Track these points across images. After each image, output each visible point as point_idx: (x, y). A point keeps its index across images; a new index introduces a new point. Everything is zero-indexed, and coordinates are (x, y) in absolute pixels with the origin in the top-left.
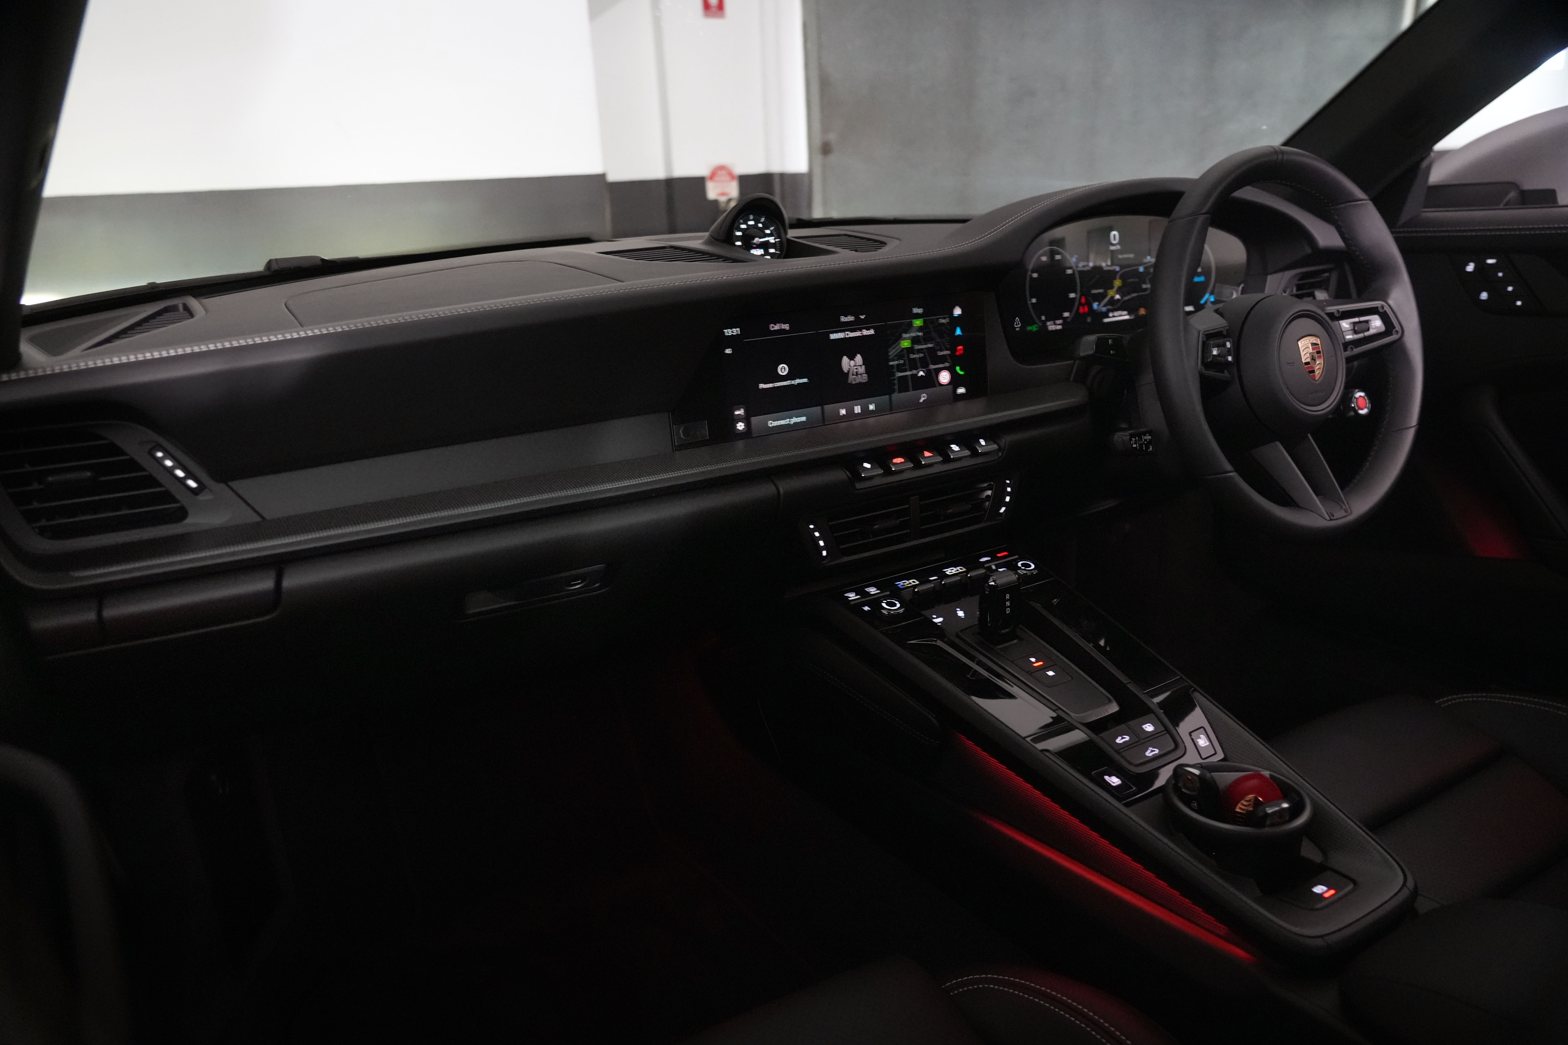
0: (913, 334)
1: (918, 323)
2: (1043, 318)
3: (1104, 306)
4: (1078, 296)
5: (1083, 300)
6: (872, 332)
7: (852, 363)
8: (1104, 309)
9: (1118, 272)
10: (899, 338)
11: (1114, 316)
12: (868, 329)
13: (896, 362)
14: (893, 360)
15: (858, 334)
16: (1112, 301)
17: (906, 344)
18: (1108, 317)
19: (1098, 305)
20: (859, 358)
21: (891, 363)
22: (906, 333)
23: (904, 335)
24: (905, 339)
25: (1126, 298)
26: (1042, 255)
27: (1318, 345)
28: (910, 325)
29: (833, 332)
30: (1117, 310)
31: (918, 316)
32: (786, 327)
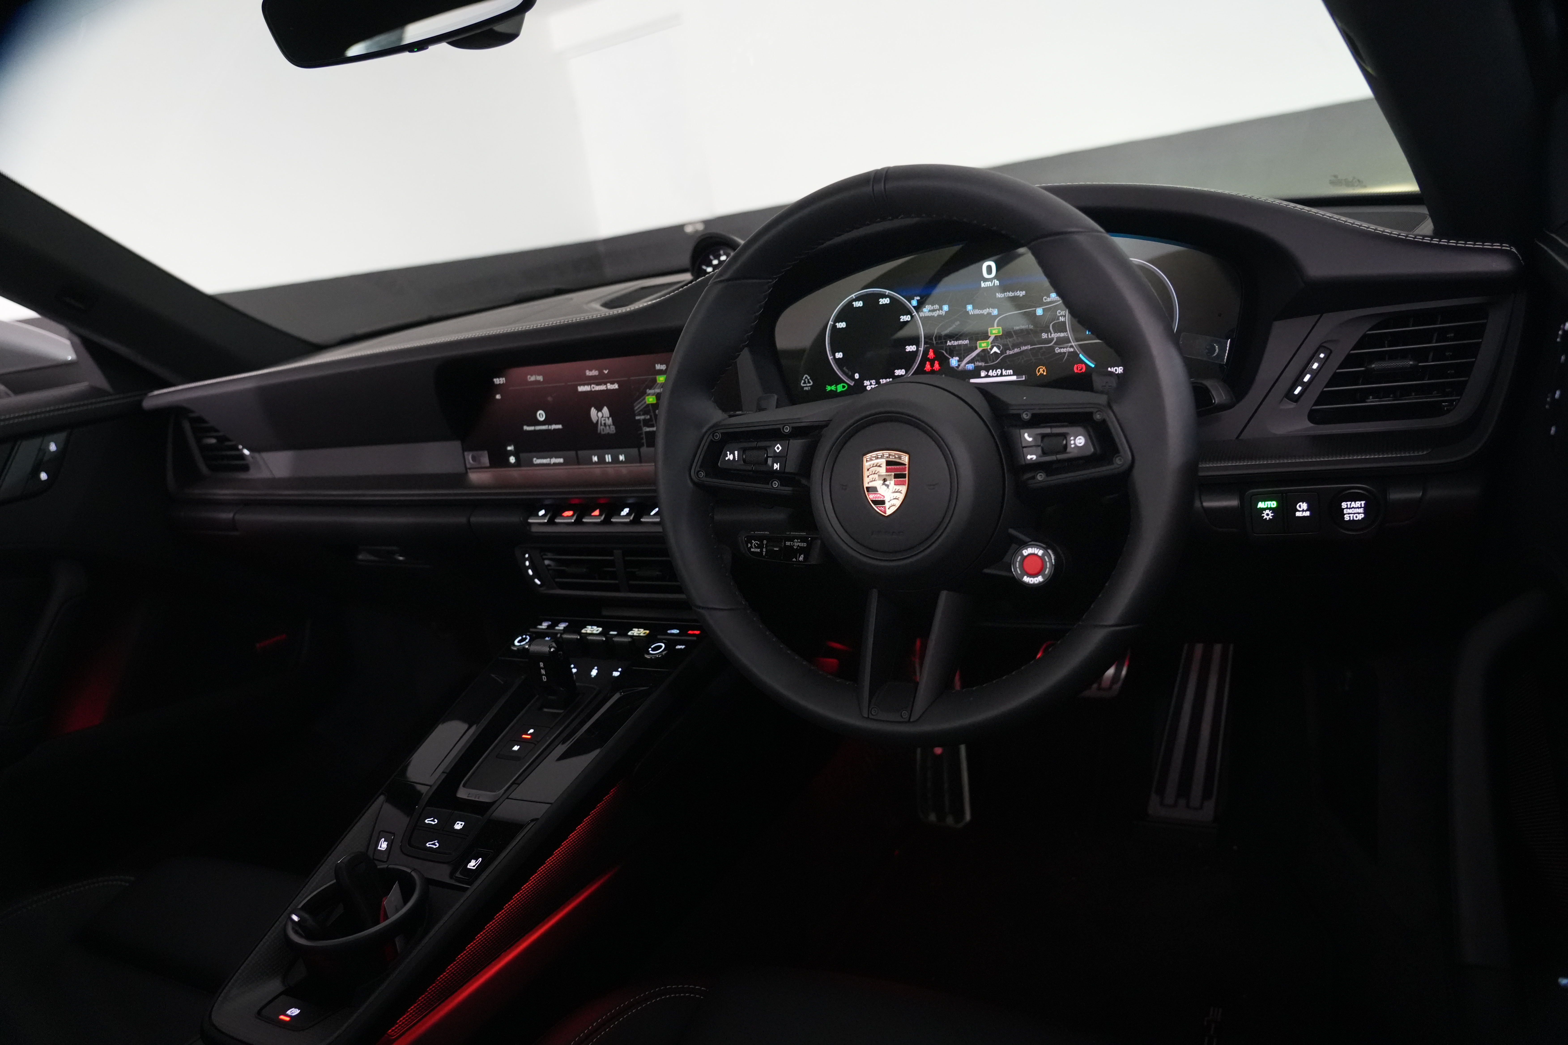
0: (658, 391)
1: (661, 379)
2: (857, 376)
3: (971, 361)
4: (922, 349)
5: (931, 354)
6: (616, 386)
7: (600, 414)
8: (970, 367)
9: (996, 317)
10: (644, 394)
11: (987, 376)
12: (612, 383)
13: (642, 417)
14: (639, 415)
15: (603, 387)
16: (984, 355)
17: (651, 400)
18: (979, 377)
19: (960, 361)
20: (605, 410)
21: (637, 418)
22: (650, 389)
23: (648, 391)
24: (649, 395)
25: (1008, 352)
26: (857, 299)
27: (906, 465)
28: (655, 380)
29: (580, 385)
30: (994, 368)
31: (661, 372)
32: (540, 378)
